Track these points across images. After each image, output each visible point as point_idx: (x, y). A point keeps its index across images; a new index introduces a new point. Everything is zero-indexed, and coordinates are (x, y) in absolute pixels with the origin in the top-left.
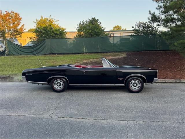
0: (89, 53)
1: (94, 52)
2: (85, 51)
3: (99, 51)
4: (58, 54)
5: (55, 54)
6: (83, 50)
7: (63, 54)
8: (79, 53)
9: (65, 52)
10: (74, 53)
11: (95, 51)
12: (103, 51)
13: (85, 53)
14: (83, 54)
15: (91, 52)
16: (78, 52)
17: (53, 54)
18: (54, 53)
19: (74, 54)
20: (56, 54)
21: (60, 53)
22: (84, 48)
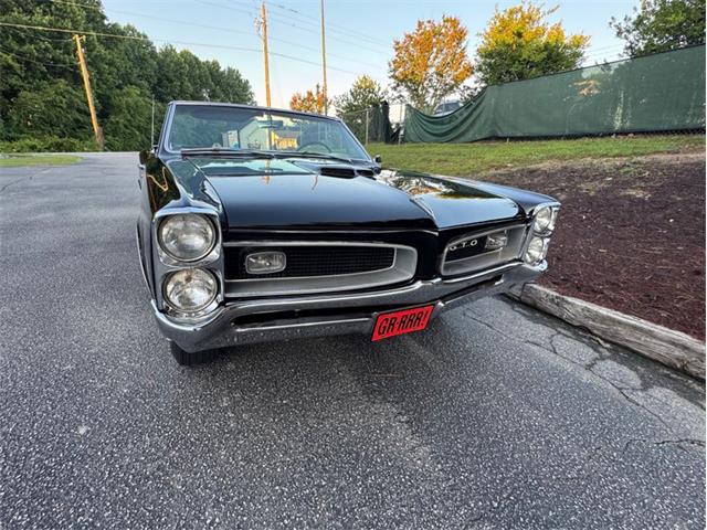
0: (635, 133)
2: (618, 125)
4: (514, 139)
5: (504, 139)
6: (612, 118)
7: (531, 138)
8: (591, 136)
9: (536, 130)
10: (567, 132)
13: (617, 134)
15: (651, 128)
16: (587, 129)
18: (500, 134)
19: (569, 137)
20: (506, 138)
21: (519, 135)
22: (619, 110)
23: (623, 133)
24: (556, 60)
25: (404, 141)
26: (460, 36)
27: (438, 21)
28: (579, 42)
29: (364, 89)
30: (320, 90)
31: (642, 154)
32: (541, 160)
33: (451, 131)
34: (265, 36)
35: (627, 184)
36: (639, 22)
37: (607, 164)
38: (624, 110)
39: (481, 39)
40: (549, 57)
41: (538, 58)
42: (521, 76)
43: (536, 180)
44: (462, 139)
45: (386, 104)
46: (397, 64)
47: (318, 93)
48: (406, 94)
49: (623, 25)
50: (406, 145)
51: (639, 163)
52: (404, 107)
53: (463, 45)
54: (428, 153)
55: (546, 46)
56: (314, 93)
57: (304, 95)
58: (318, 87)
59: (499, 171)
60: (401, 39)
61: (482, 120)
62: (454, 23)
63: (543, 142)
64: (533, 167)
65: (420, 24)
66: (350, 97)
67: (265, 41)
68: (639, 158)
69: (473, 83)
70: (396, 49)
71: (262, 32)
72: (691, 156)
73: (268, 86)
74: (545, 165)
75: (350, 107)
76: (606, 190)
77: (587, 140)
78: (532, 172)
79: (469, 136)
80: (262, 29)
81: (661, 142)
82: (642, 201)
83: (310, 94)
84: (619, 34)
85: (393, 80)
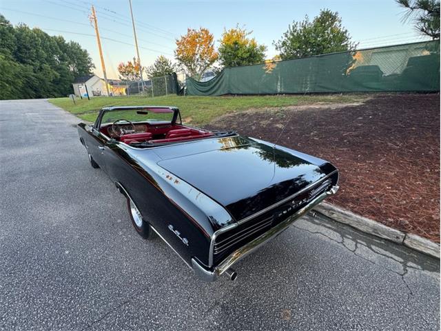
0: (286, 94)
1: (295, 92)
2: (279, 90)
3: (307, 90)
4: (238, 95)
6: (277, 87)
7: (246, 95)
8: (269, 94)
9: (247, 91)
10: (260, 92)
11: (299, 90)
12: (318, 90)
13: (279, 94)
14: (276, 96)
15: (291, 92)
16: (267, 91)
17: (232, 94)
18: (232, 92)
20: (235, 94)
21: (241, 93)
22: (279, 84)
23: (281, 94)
24: (253, 56)
25: (186, 94)
26: (210, 38)
27: (198, 30)
28: (263, 48)
29: (162, 63)
30: (136, 61)
31: (285, 106)
32: (248, 109)
33: (209, 90)
34: (96, 26)
35: (277, 121)
36: (284, 43)
37: (272, 110)
38: (281, 83)
39: (220, 43)
40: (250, 55)
41: (245, 56)
42: (239, 64)
43: (244, 120)
44: (216, 94)
45: (175, 73)
46: (179, 51)
47: (135, 63)
48: (185, 68)
49: (278, 45)
50: (188, 97)
51: (283, 110)
52: (185, 75)
53: (212, 43)
54: (198, 103)
55: (249, 49)
56: (133, 63)
57: (126, 64)
58: (134, 59)
59: (230, 115)
60: (180, 39)
61: (224, 85)
62: (207, 32)
63: (250, 97)
64: (244, 112)
65: (189, 30)
66: (154, 67)
67: (97, 29)
68: (284, 108)
69: (217, 65)
70: (178, 44)
71: (93, 24)
72: (301, 107)
73: (102, 58)
74: (249, 111)
75: (155, 74)
76: (270, 125)
77: (268, 97)
78: (243, 115)
79: (218, 92)
80: (94, 22)
81: (293, 99)
82: (281, 129)
83: (130, 63)
84: (277, 49)
85: (177, 61)
